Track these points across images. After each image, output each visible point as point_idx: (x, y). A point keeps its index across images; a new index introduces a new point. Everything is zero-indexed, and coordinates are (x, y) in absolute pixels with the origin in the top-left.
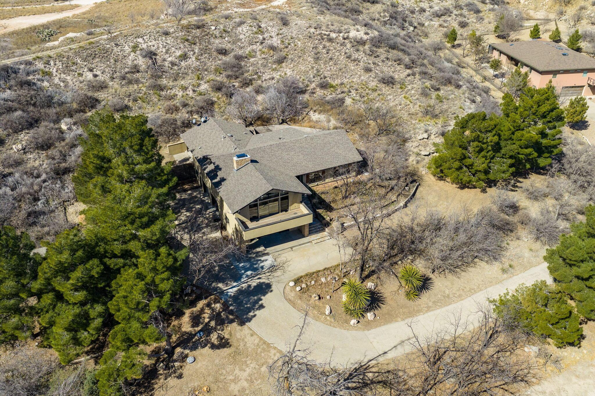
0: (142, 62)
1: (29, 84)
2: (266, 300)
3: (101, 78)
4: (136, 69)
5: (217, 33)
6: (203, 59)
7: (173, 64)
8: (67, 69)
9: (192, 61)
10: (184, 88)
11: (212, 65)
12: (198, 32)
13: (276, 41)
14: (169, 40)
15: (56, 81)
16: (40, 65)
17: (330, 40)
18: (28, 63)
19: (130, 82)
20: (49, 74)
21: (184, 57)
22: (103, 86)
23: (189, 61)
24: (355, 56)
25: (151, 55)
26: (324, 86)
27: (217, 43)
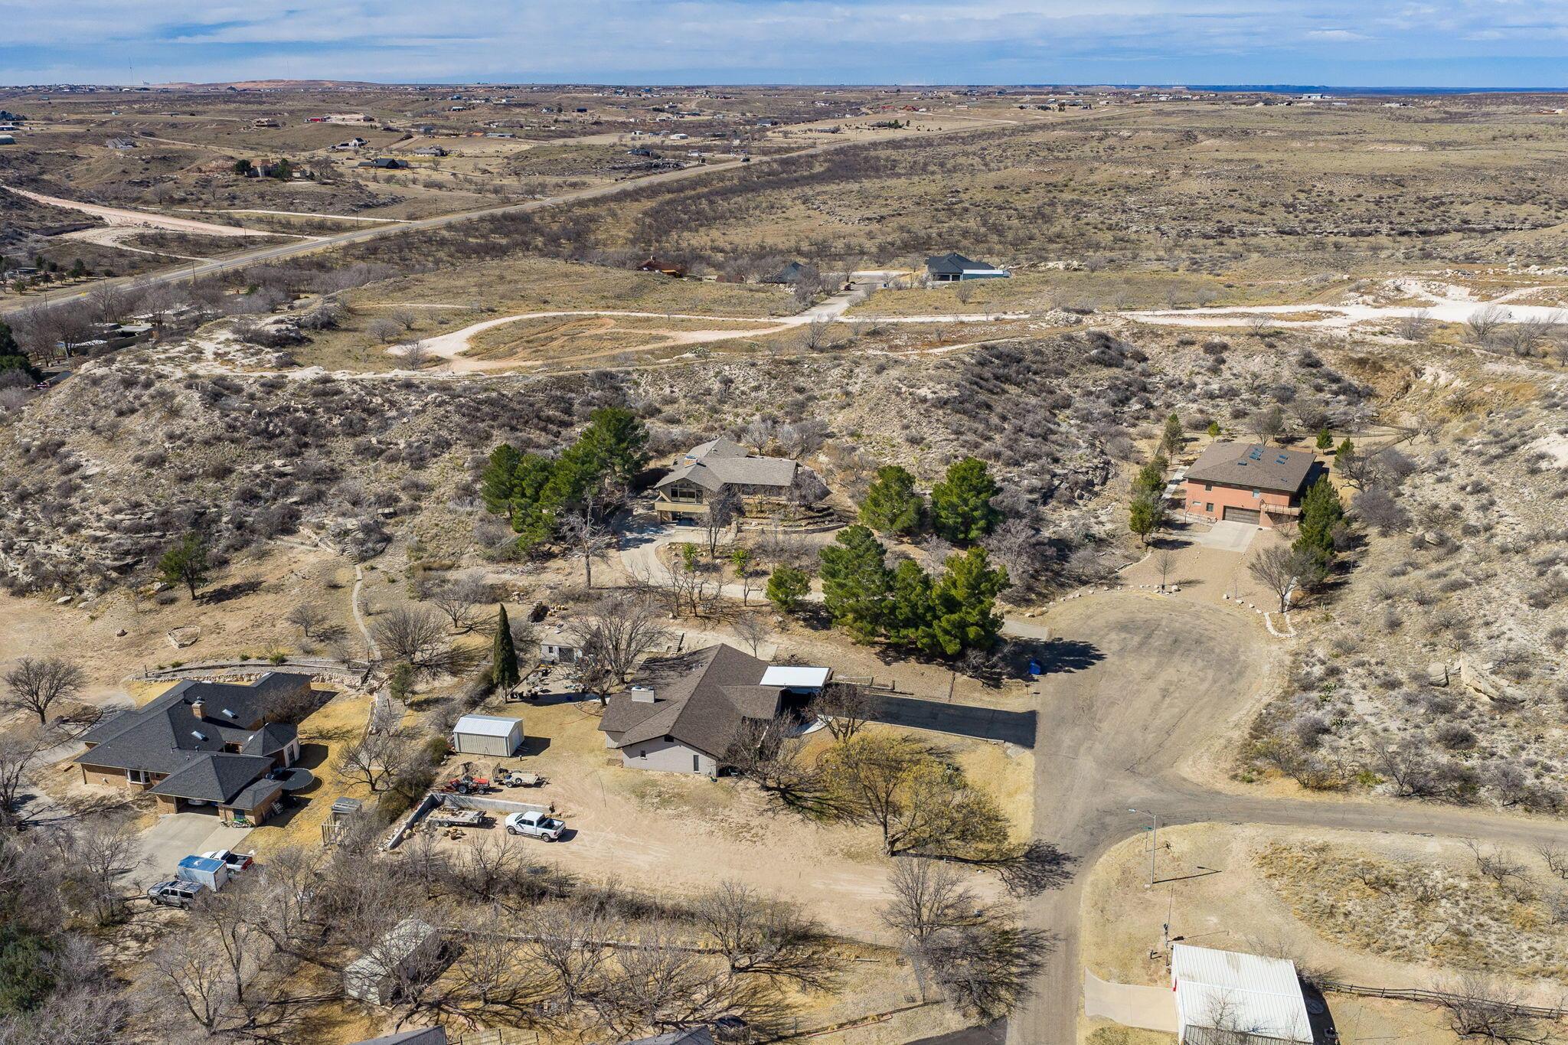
0: (717, 386)
1: (618, 389)
2: (644, 546)
3: (675, 395)
4: (708, 392)
5: (806, 372)
6: (775, 393)
7: (743, 393)
8: (654, 383)
9: (763, 394)
10: (737, 415)
11: (780, 400)
12: (785, 368)
13: (854, 389)
14: (752, 372)
15: (641, 390)
16: (635, 376)
17: (899, 394)
18: (629, 373)
19: (698, 402)
20: (637, 384)
21: (757, 388)
22: (673, 401)
23: (760, 393)
24: (907, 412)
25: (728, 382)
26: (852, 435)
27: (800, 381)
